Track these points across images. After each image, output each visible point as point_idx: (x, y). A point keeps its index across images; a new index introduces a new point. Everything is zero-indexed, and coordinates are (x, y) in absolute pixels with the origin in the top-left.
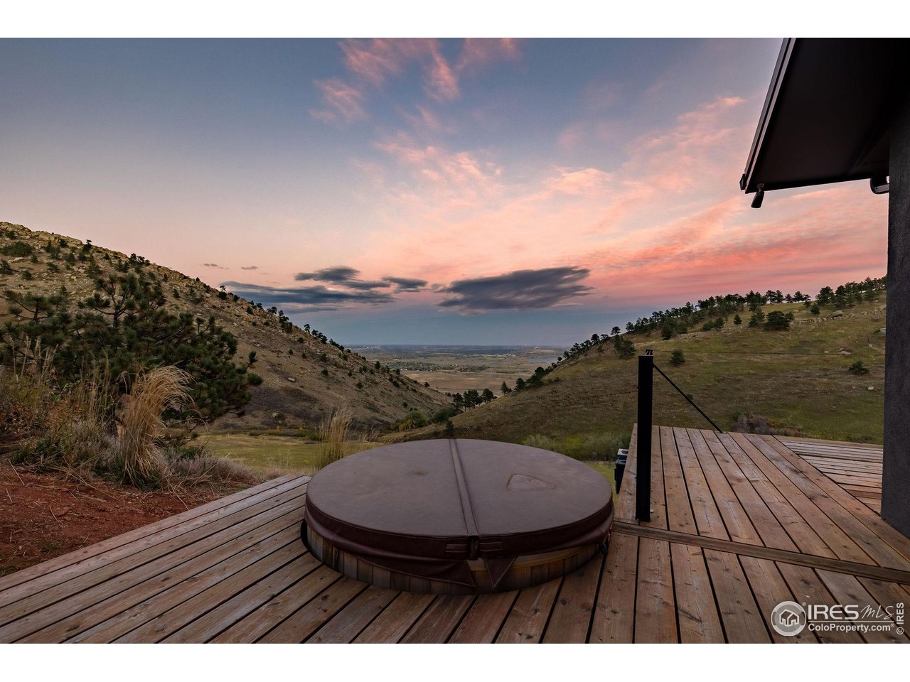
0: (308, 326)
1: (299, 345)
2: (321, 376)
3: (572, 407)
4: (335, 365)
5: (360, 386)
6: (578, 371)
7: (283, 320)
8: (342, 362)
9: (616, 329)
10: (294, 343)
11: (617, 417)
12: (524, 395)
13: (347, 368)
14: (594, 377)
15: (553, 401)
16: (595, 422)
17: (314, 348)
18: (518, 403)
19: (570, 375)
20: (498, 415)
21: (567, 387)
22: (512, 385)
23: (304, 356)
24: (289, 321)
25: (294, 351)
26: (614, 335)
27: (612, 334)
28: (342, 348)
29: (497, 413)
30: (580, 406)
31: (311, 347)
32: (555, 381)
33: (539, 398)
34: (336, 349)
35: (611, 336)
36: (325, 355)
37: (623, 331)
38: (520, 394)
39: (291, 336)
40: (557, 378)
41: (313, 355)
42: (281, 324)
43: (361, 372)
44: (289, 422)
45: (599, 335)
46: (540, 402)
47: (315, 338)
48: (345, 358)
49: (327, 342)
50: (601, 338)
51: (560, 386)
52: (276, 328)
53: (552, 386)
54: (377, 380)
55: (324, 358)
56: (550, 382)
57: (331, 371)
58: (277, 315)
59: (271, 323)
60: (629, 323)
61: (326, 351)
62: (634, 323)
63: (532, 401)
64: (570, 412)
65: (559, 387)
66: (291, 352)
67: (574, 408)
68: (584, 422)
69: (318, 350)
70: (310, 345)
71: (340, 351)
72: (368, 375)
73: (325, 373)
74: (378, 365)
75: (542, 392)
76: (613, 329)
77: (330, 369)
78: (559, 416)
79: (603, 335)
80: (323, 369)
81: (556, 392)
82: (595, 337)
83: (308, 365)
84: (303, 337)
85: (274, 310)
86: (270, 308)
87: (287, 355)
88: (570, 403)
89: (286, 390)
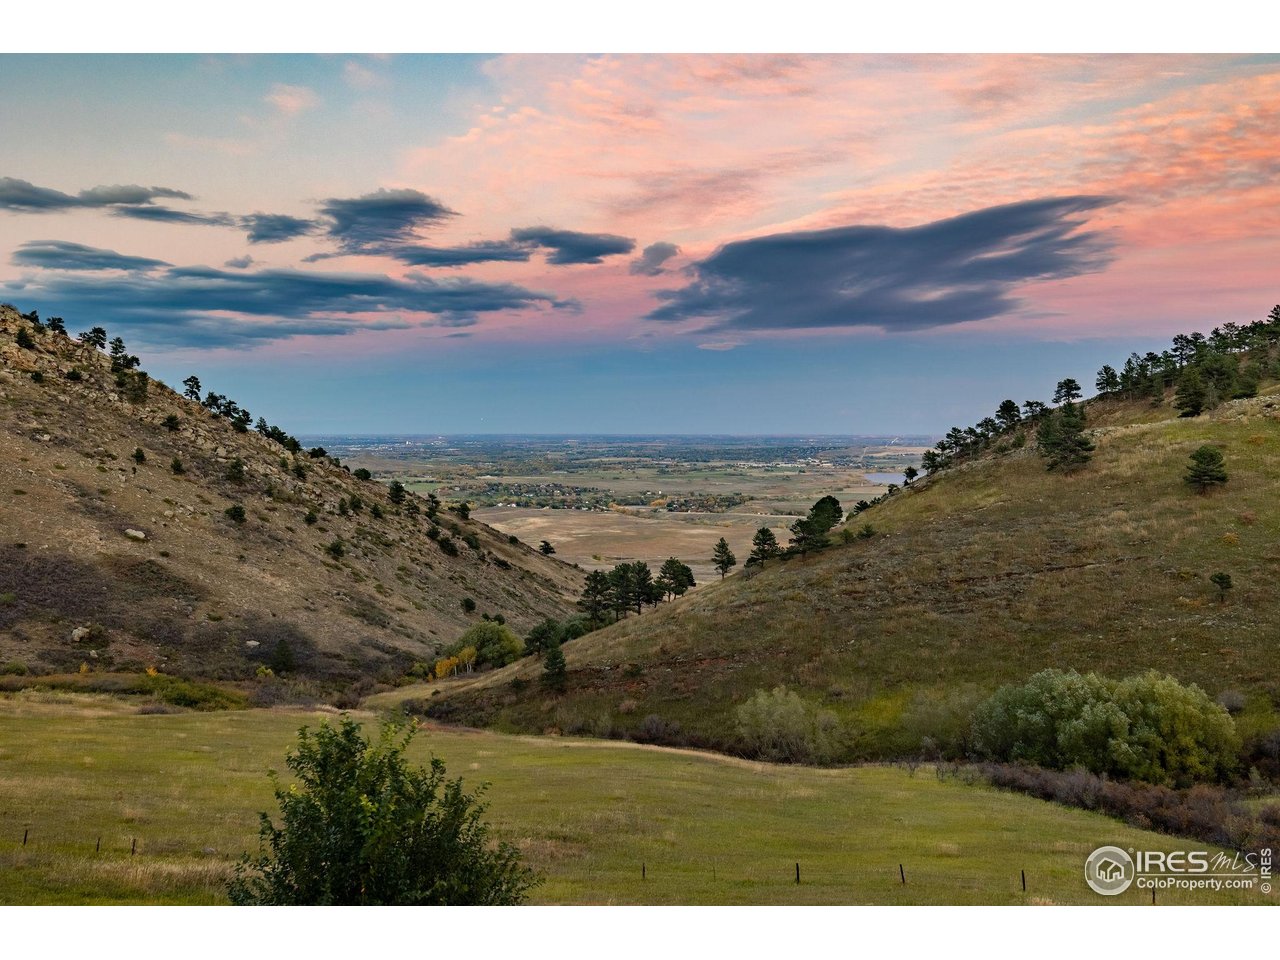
0: (193, 383)
1: (166, 437)
2: (222, 525)
3: (900, 609)
4: (269, 493)
5: (336, 551)
6: (929, 508)
7: (123, 364)
8: (289, 484)
9: (1069, 387)
10: (154, 430)
11: (1017, 637)
12: (773, 574)
13: (303, 502)
14: (968, 524)
15: (849, 593)
16: (954, 652)
17: (209, 445)
18: (753, 598)
19: (905, 520)
20: (694, 634)
21: (893, 554)
22: (743, 548)
23: (177, 468)
24: (138, 369)
25: (149, 455)
26: (1062, 404)
27: (1056, 401)
28: (294, 446)
29: (691, 627)
30: (920, 607)
31: (200, 441)
32: (861, 536)
33: (810, 585)
34: (276, 447)
35: (1056, 406)
36: (238, 465)
37: (1089, 391)
38: (762, 575)
39: (144, 412)
40: (868, 528)
41: (205, 464)
42: (115, 378)
43: (343, 512)
44: (120, 653)
45: (1020, 403)
46: (813, 596)
47: (215, 417)
48: (300, 473)
49: (251, 427)
50: (1024, 413)
51: (874, 552)
52: (101, 388)
53: (853, 551)
54: (392, 536)
55: (235, 474)
56: (847, 537)
57: (254, 512)
58: (107, 351)
59: (85, 375)
60: (1107, 369)
61: (243, 453)
62: (1119, 370)
63: (789, 593)
64: (892, 624)
65: (871, 553)
66: (139, 457)
67: (907, 614)
68: (925, 653)
69: (222, 451)
70: (200, 437)
71: (288, 454)
72: (365, 520)
73: (236, 515)
74: (397, 492)
75: (821, 568)
76: (1061, 386)
77: (252, 503)
78: (860, 635)
79: (1029, 404)
80: (230, 504)
81: (860, 567)
82: (1008, 408)
83: (186, 493)
84: (180, 414)
85: (98, 336)
86: (88, 330)
87: (128, 466)
88: (894, 599)
89: (116, 563)
